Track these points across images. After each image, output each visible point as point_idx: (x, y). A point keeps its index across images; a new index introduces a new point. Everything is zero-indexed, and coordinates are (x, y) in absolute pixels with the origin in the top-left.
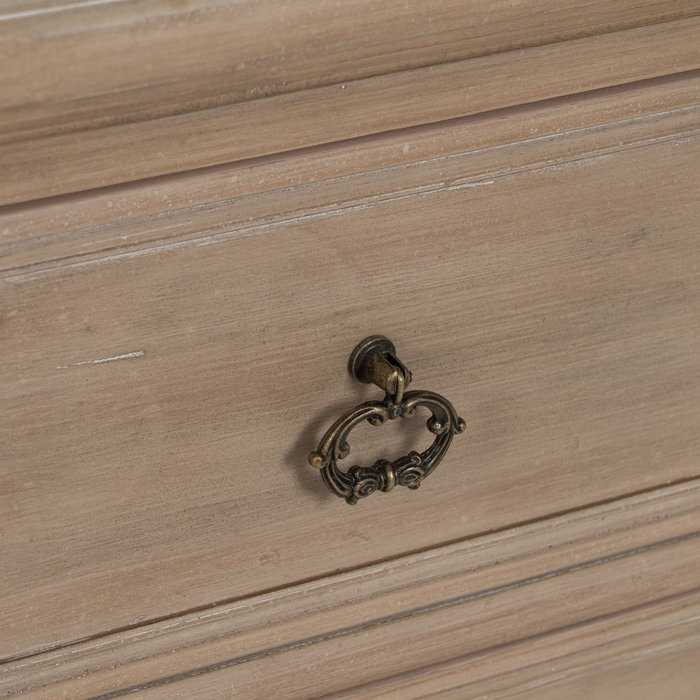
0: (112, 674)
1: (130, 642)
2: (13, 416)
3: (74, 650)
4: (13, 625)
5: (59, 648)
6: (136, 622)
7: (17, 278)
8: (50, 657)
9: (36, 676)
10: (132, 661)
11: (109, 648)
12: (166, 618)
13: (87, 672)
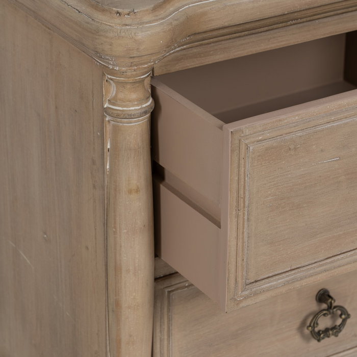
0: (333, 271)
1: (338, 260)
2: (300, 182)
3: (321, 263)
4: (301, 255)
5: (316, 262)
6: (340, 253)
7: (299, 134)
8: (313, 265)
9: (309, 273)
10: (339, 266)
11: (332, 262)
12: (350, 251)
13: (325, 271)
